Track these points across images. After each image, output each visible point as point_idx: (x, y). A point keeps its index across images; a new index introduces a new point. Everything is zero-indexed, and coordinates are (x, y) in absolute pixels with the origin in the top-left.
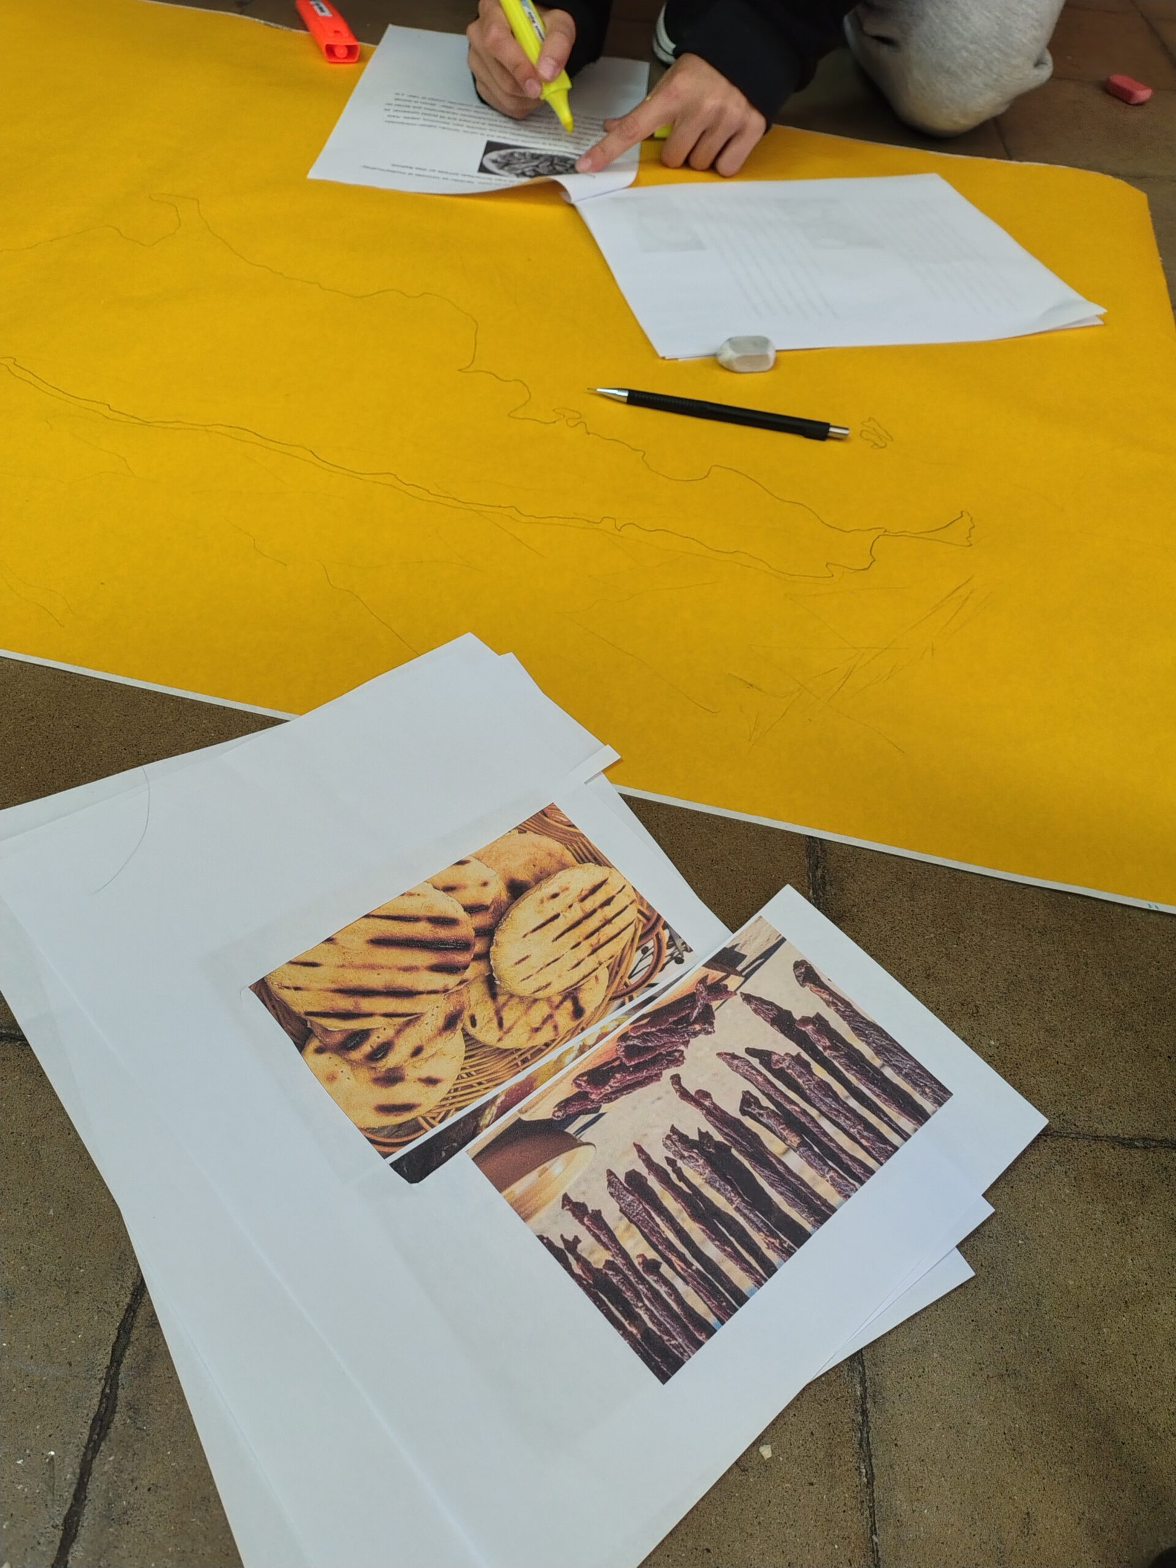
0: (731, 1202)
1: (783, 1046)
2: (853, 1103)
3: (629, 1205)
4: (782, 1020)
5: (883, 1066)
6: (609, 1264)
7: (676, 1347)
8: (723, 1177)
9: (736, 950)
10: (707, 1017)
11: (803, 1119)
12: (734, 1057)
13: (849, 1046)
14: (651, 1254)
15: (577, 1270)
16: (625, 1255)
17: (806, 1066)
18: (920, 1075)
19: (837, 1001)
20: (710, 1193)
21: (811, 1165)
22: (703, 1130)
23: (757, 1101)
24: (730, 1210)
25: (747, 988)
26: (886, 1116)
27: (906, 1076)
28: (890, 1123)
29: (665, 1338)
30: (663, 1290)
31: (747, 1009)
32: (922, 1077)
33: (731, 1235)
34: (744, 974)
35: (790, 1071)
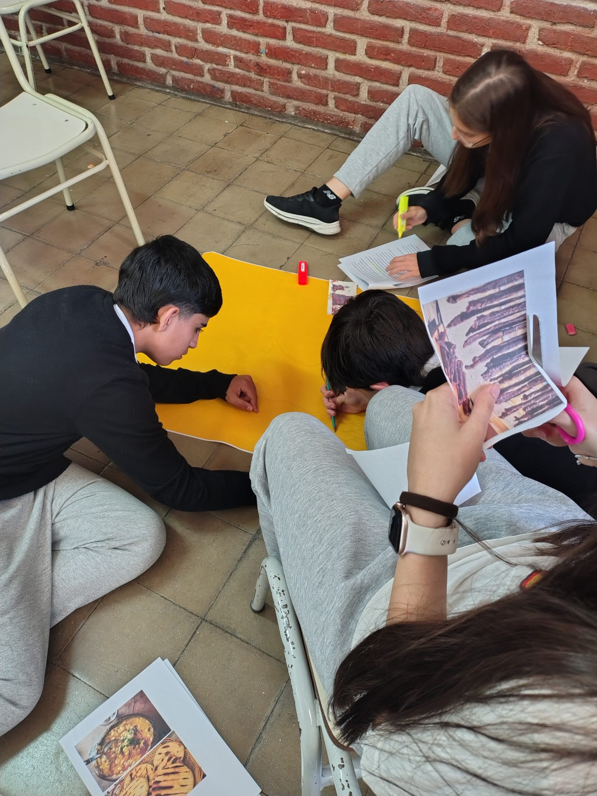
0: (508, 365)
1: (472, 321)
2: (503, 307)
3: (504, 398)
4: (463, 317)
5: (499, 289)
6: (524, 409)
7: (552, 396)
8: (500, 364)
9: (430, 321)
10: (449, 345)
11: (497, 327)
12: (466, 342)
13: (486, 297)
14: (522, 396)
15: (526, 419)
16: (521, 404)
17: (482, 316)
18: (511, 278)
19: (468, 293)
20: (504, 371)
21: (510, 333)
22: (485, 365)
23: (484, 341)
24: (511, 367)
25: (446, 324)
26: (514, 298)
27: (508, 283)
28: (517, 298)
29: (549, 399)
30: (533, 396)
31: (453, 328)
32: (511, 277)
33: (517, 369)
34: (440, 322)
35: (480, 323)
